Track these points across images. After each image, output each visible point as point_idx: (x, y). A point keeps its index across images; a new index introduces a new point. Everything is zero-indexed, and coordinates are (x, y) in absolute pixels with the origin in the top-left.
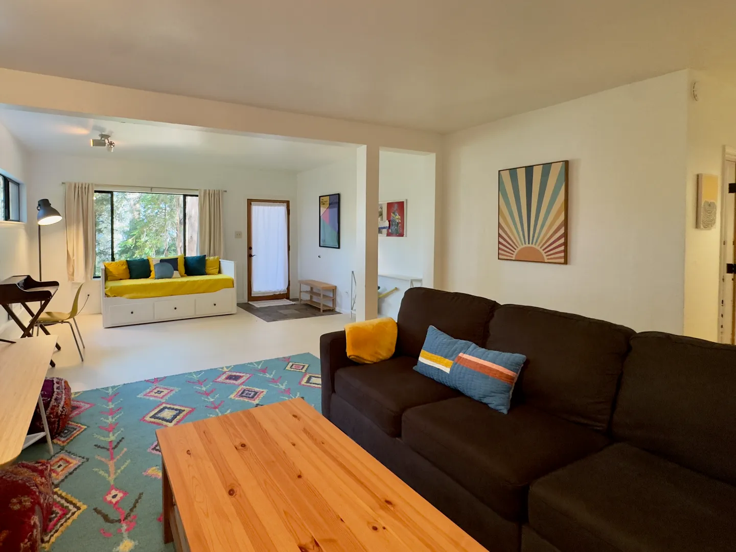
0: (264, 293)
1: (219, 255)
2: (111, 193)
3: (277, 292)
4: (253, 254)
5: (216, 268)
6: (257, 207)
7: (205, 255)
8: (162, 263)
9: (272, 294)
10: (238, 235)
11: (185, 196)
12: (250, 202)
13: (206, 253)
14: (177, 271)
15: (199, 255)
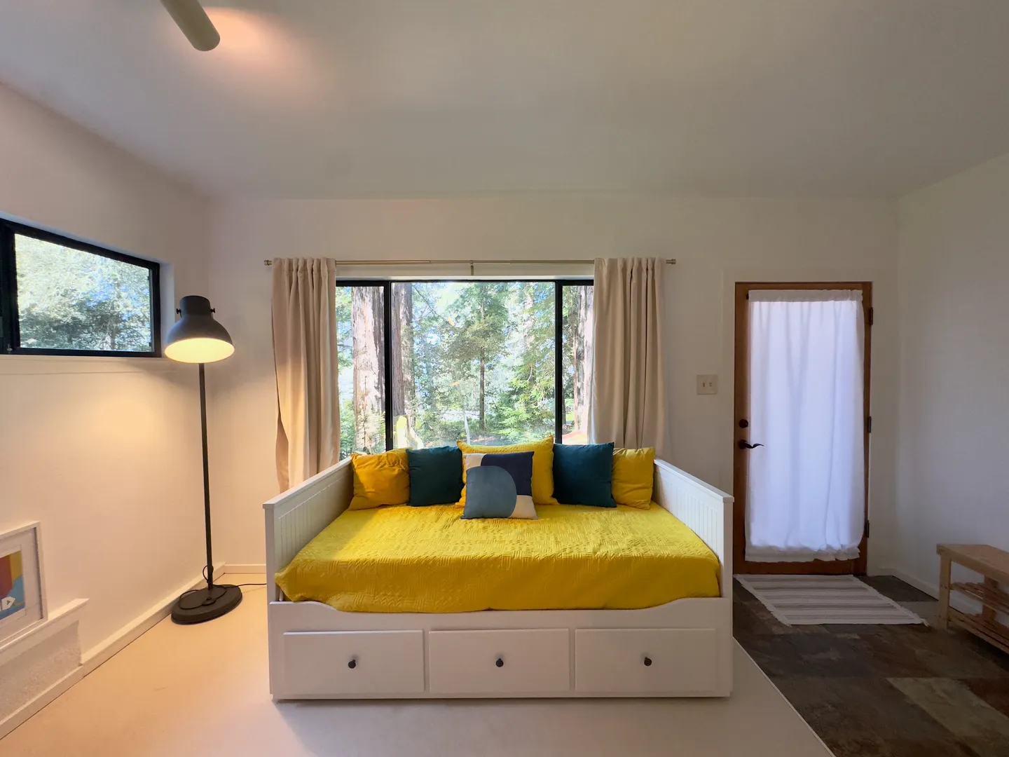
0: (783, 553)
1: (651, 443)
2: (386, 284)
3: (827, 554)
4: (753, 440)
5: (647, 488)
6: (765, 304)
7: (612, 446)
8: (490, 468)
9: (811, 560)
10: (706, 385)
11: (560, 284)
12: (743, 293)
13: (613, 440)
14: (528, 498)
15: (594, 443)
